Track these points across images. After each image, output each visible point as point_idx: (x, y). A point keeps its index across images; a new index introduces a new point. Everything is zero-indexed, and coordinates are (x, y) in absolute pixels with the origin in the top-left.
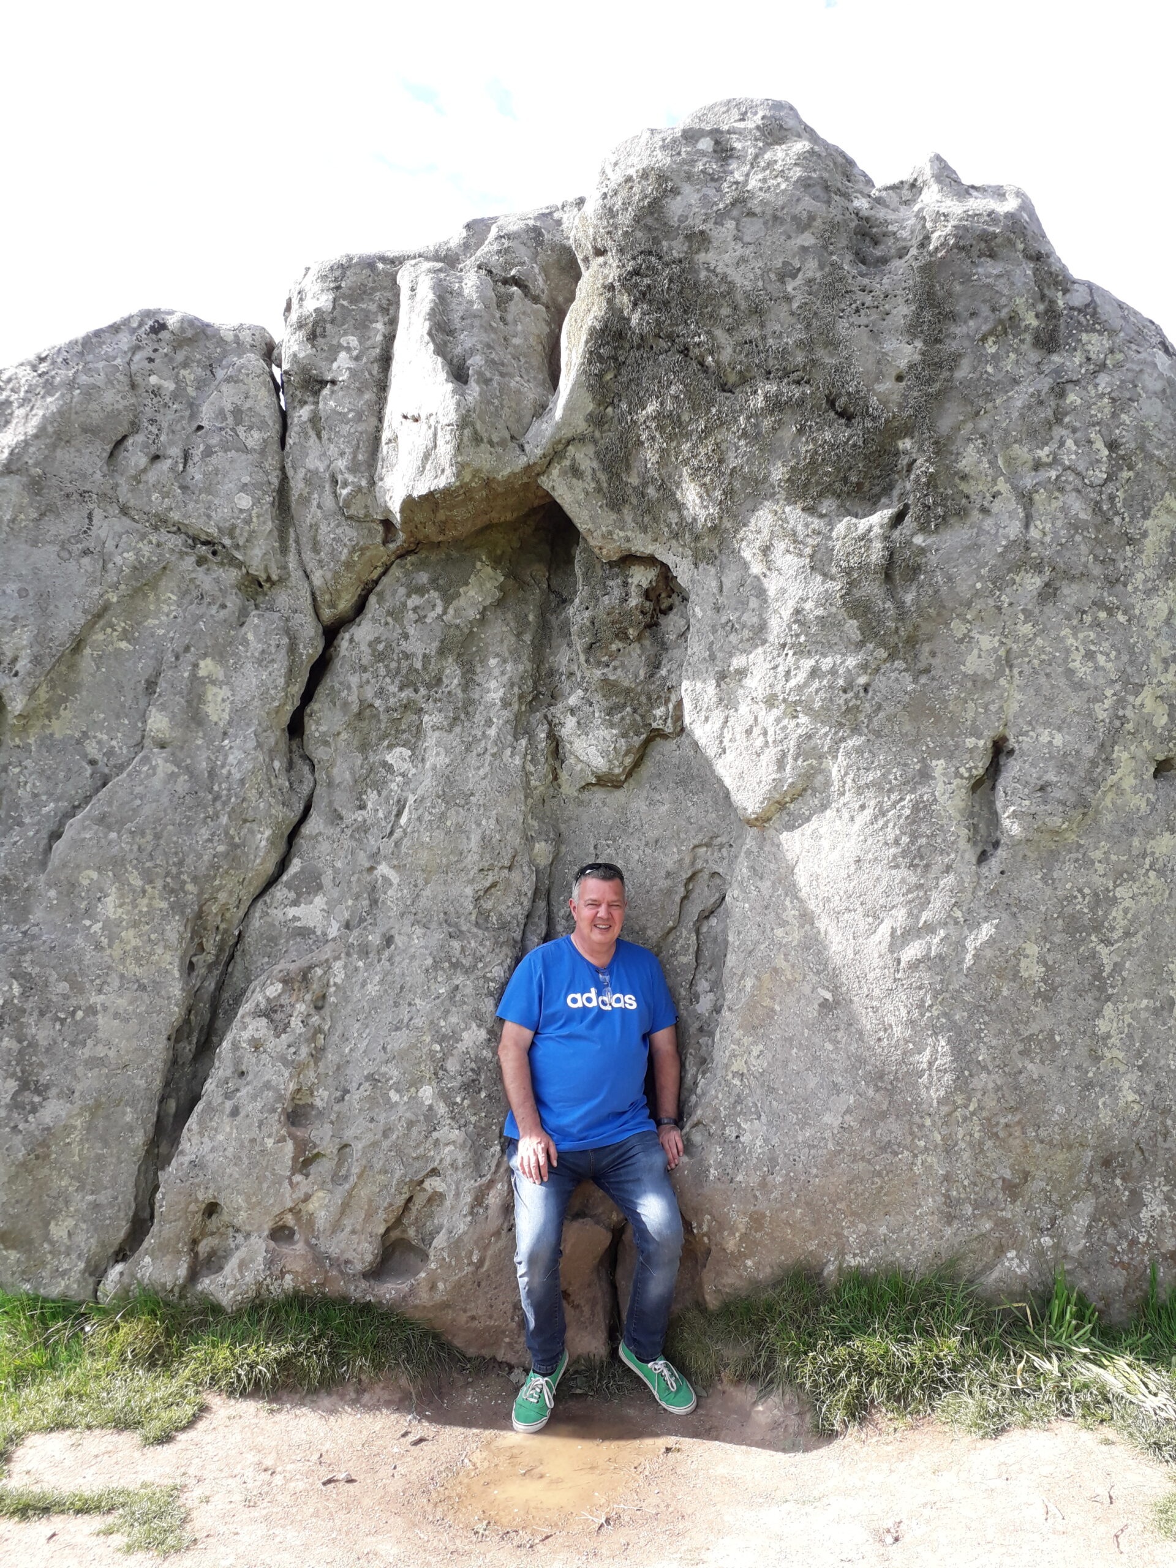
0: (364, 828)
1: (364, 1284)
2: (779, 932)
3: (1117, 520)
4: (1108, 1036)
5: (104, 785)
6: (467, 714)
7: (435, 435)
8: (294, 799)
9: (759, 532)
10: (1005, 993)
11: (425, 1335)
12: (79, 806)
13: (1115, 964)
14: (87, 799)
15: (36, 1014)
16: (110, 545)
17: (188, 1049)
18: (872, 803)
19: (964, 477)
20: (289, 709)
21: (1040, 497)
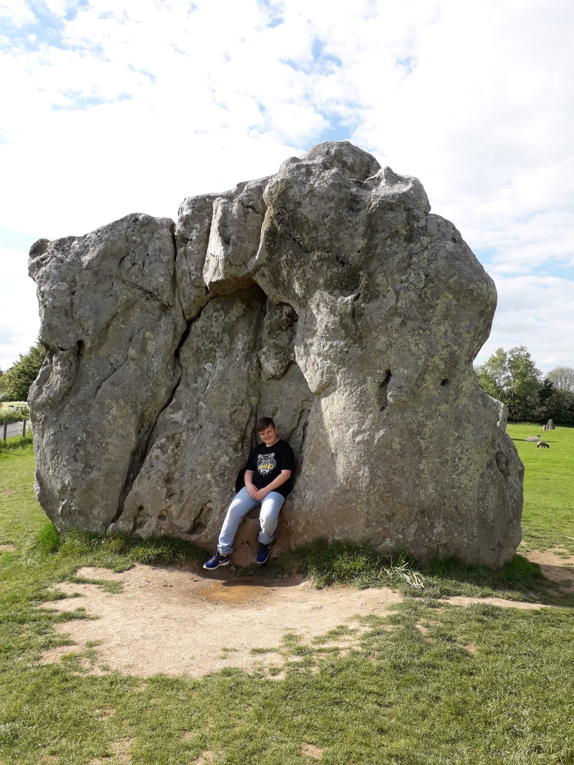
0: (196, 389)
1: (186, 535)
2: (321, 430)
3: (427, 300)
4: (423, 470)
5: (115, 371)
6: (230, 353)
7: (218, 262)
8: (175, 379)
9: (316, 299)
10: (388, 453)
11: (203, 552)
12: (107, 378)
13: (426, 446)
14: (109, 376)
15: (90, 443)
16: (119, 293)
17: (138, 458)
18: (349, 390)
19: (378, 285)
20: (174, 349)
21: (402, 292)
